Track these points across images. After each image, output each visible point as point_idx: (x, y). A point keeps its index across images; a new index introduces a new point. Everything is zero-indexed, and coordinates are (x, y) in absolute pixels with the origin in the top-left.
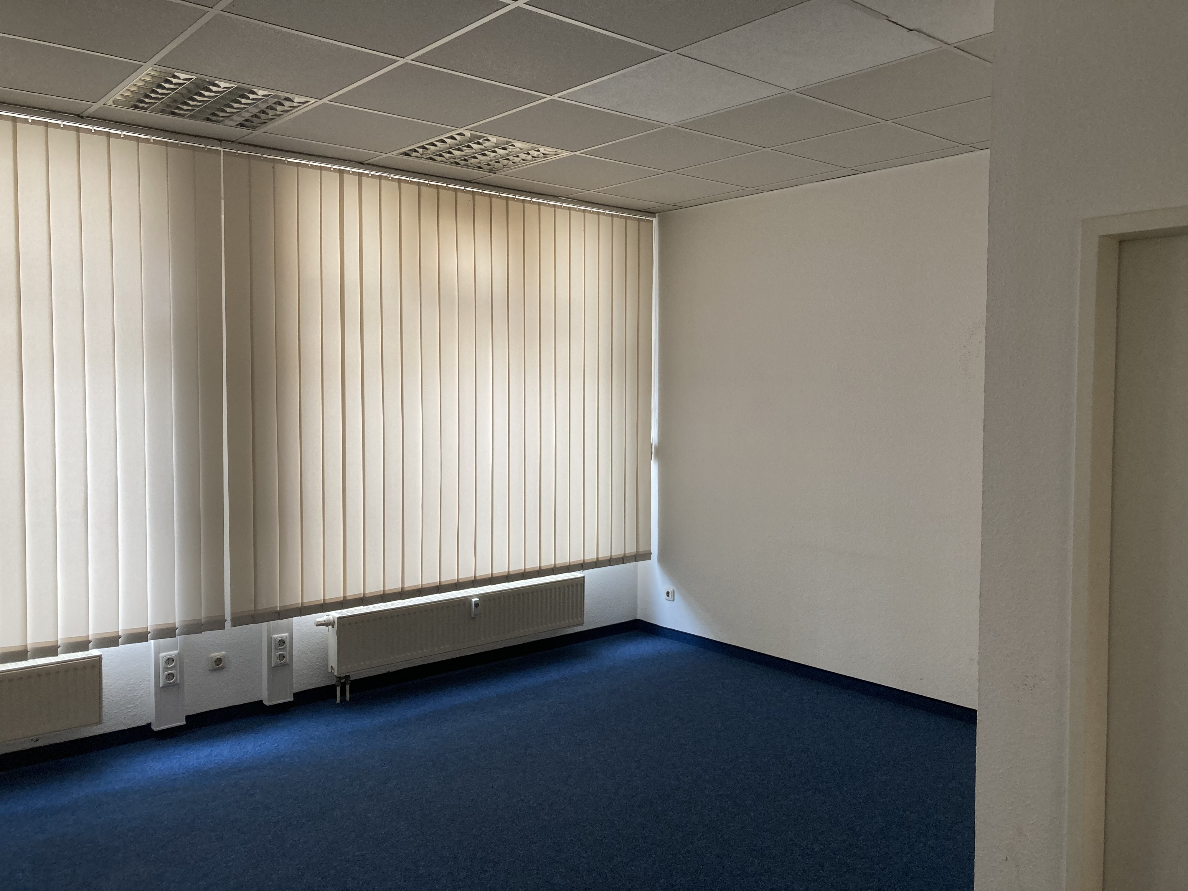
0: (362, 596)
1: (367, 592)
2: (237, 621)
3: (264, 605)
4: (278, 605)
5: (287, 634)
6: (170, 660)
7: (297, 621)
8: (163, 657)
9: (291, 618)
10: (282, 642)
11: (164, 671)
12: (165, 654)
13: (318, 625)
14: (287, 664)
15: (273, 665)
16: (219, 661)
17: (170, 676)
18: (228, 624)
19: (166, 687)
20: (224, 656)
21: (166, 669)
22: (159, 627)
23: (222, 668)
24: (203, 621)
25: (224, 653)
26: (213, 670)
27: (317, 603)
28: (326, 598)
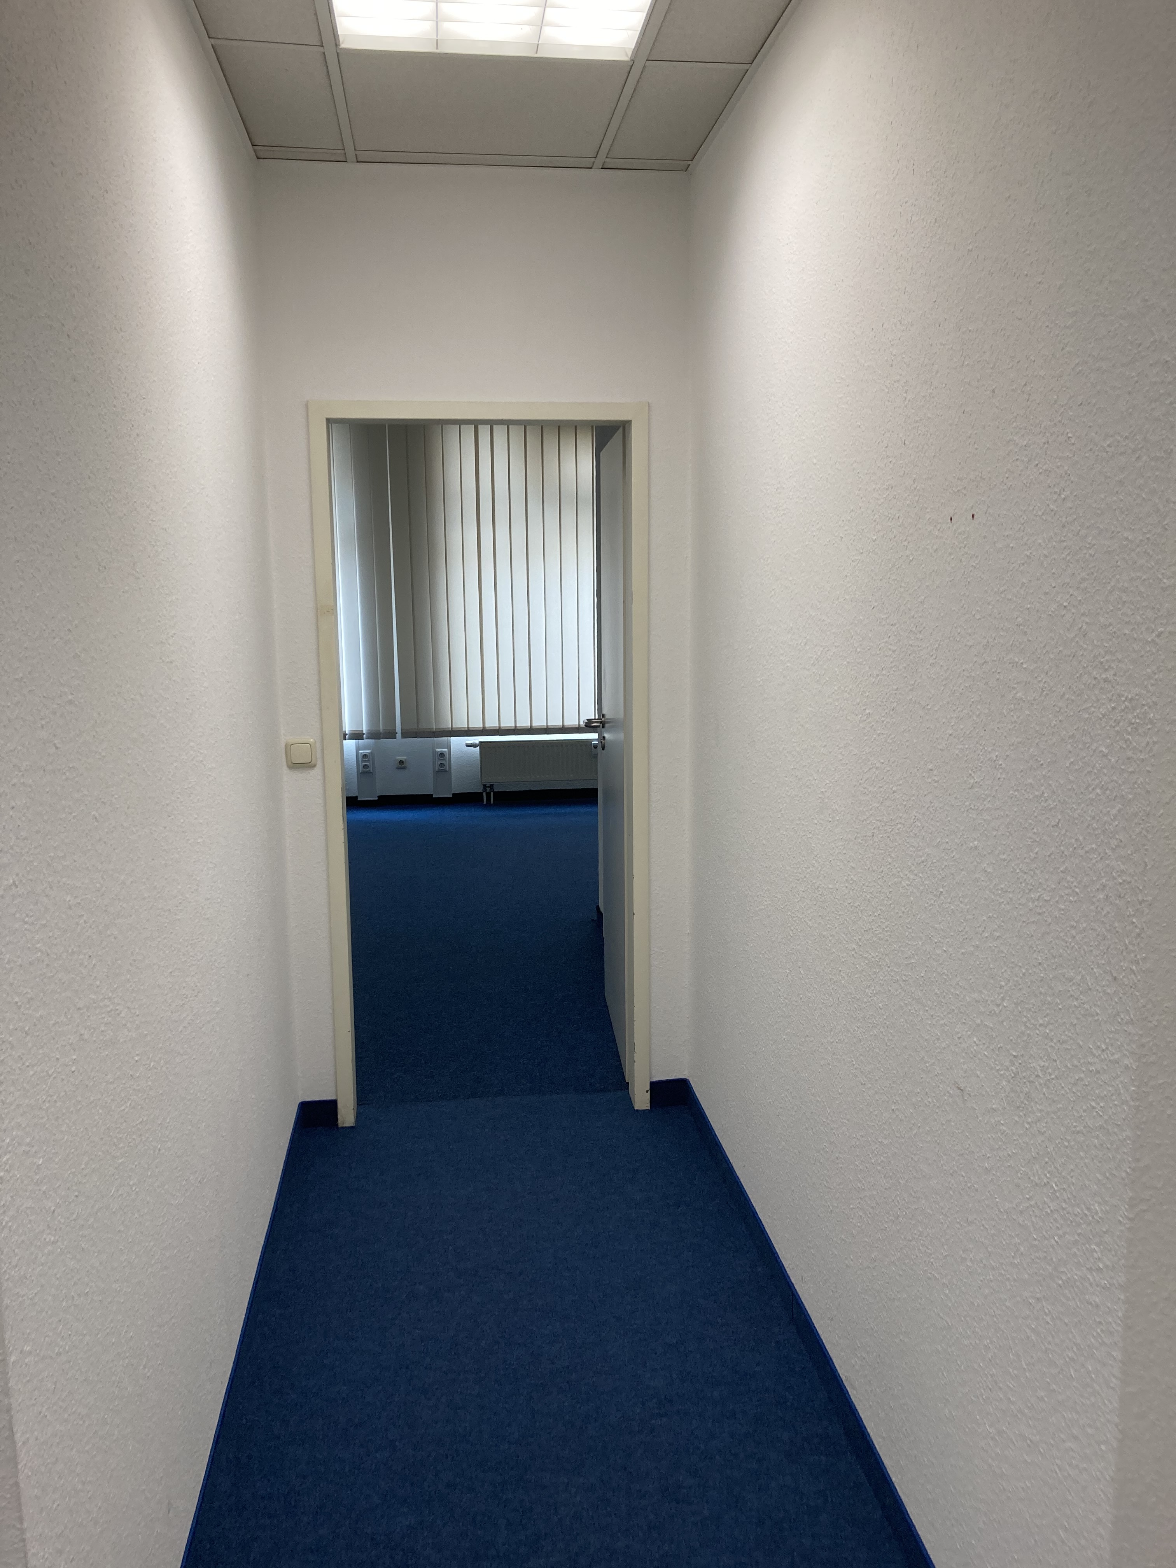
0: (498, 728)
1: (502, 725)
2: (405, 735)
3: (424, 726)
4: (434, 727)
5: (446, 750)
6: (365, 756)
7: (453, 739)
8: (362, 753)
9: (449, 738)
10: (442, 754)
11: (362, 763)
12: (362, 751)
13: (467, 745)
14: (446, 771)
15: (437, 769)
16: (401, 762)
17: (365, 766)
18: (399, 735)
19: (363, 773)
20: (405, 760)
21: (363, 761)
22: (354, 732)
23: (405, 768)
24: (381, 731)
25: (405, 758)
26: (398, 768)
27: (463, 729)
28: (470, 726)
